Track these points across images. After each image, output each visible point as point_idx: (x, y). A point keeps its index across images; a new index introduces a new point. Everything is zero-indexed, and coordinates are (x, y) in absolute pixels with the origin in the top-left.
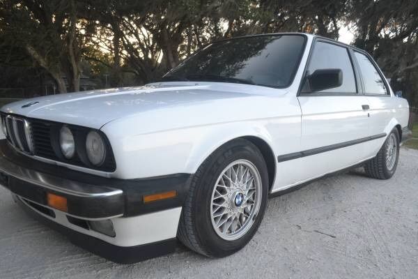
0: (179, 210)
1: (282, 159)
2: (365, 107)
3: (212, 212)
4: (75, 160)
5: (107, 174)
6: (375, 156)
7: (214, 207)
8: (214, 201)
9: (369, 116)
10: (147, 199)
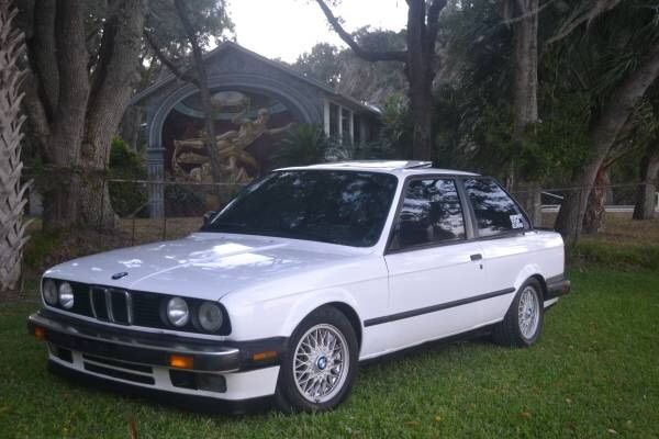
0: (278, 368)
1: (369, 323)
2: (475, 257)
3: (296, 381)
4: (188, 327)
5: (223, 338)
6: (501, 319)
7: (298, 375)
8: (298, 369)
9: (481, 267)
10: (256, 357)
